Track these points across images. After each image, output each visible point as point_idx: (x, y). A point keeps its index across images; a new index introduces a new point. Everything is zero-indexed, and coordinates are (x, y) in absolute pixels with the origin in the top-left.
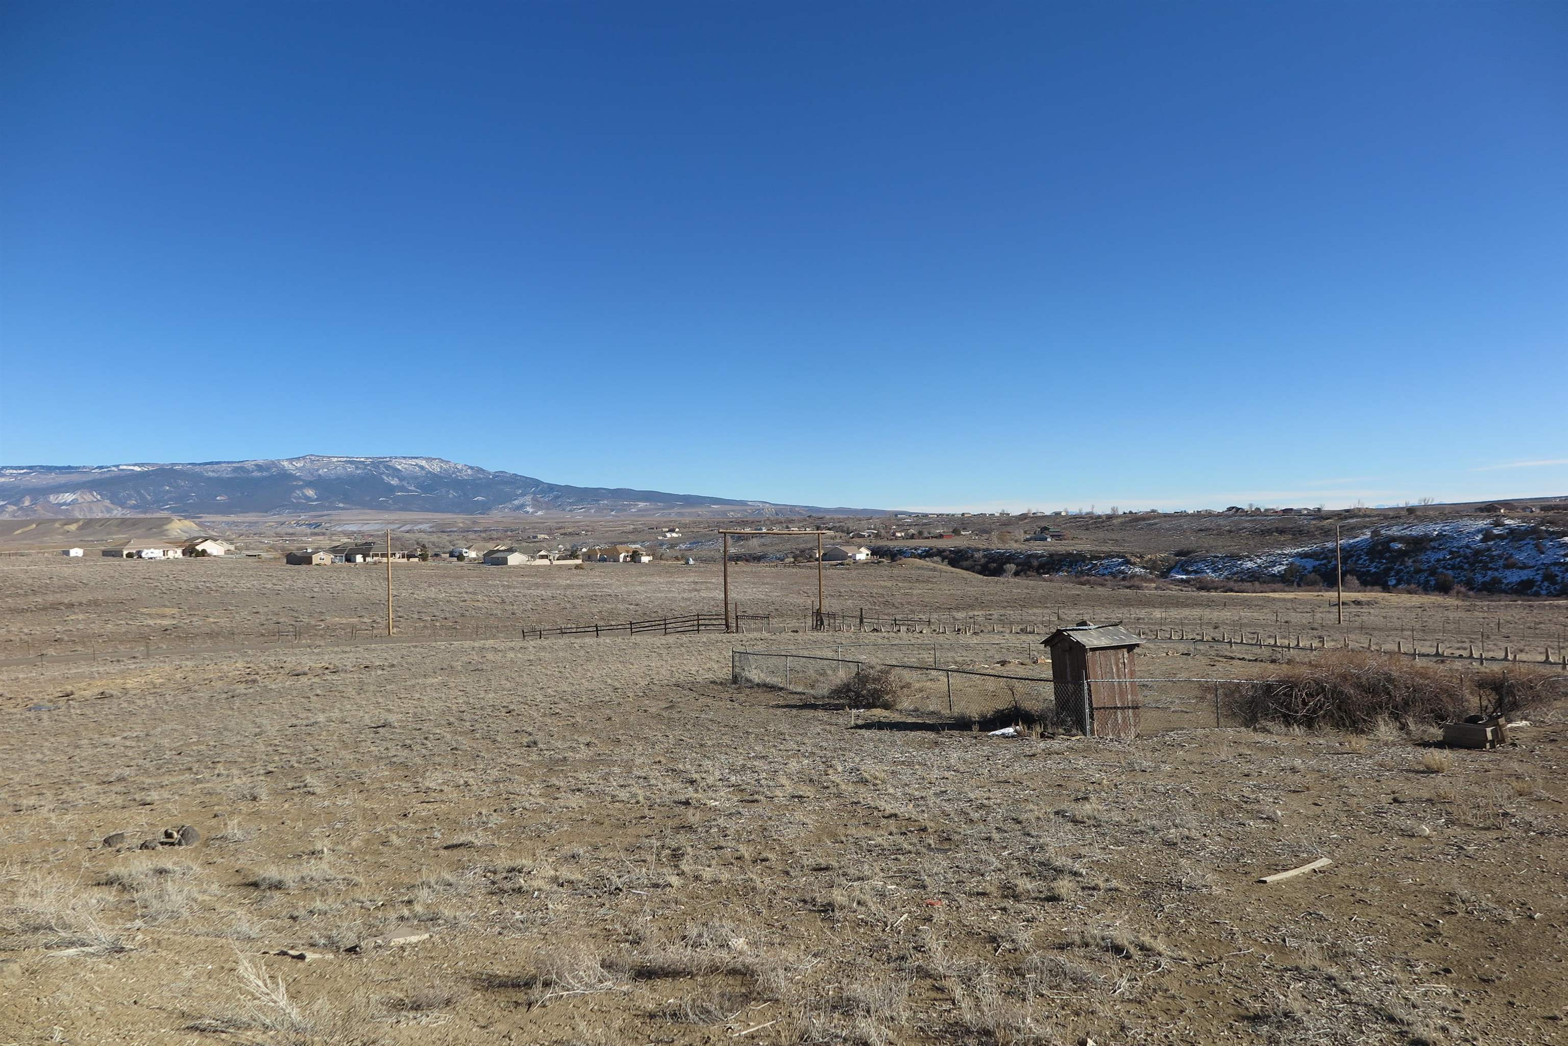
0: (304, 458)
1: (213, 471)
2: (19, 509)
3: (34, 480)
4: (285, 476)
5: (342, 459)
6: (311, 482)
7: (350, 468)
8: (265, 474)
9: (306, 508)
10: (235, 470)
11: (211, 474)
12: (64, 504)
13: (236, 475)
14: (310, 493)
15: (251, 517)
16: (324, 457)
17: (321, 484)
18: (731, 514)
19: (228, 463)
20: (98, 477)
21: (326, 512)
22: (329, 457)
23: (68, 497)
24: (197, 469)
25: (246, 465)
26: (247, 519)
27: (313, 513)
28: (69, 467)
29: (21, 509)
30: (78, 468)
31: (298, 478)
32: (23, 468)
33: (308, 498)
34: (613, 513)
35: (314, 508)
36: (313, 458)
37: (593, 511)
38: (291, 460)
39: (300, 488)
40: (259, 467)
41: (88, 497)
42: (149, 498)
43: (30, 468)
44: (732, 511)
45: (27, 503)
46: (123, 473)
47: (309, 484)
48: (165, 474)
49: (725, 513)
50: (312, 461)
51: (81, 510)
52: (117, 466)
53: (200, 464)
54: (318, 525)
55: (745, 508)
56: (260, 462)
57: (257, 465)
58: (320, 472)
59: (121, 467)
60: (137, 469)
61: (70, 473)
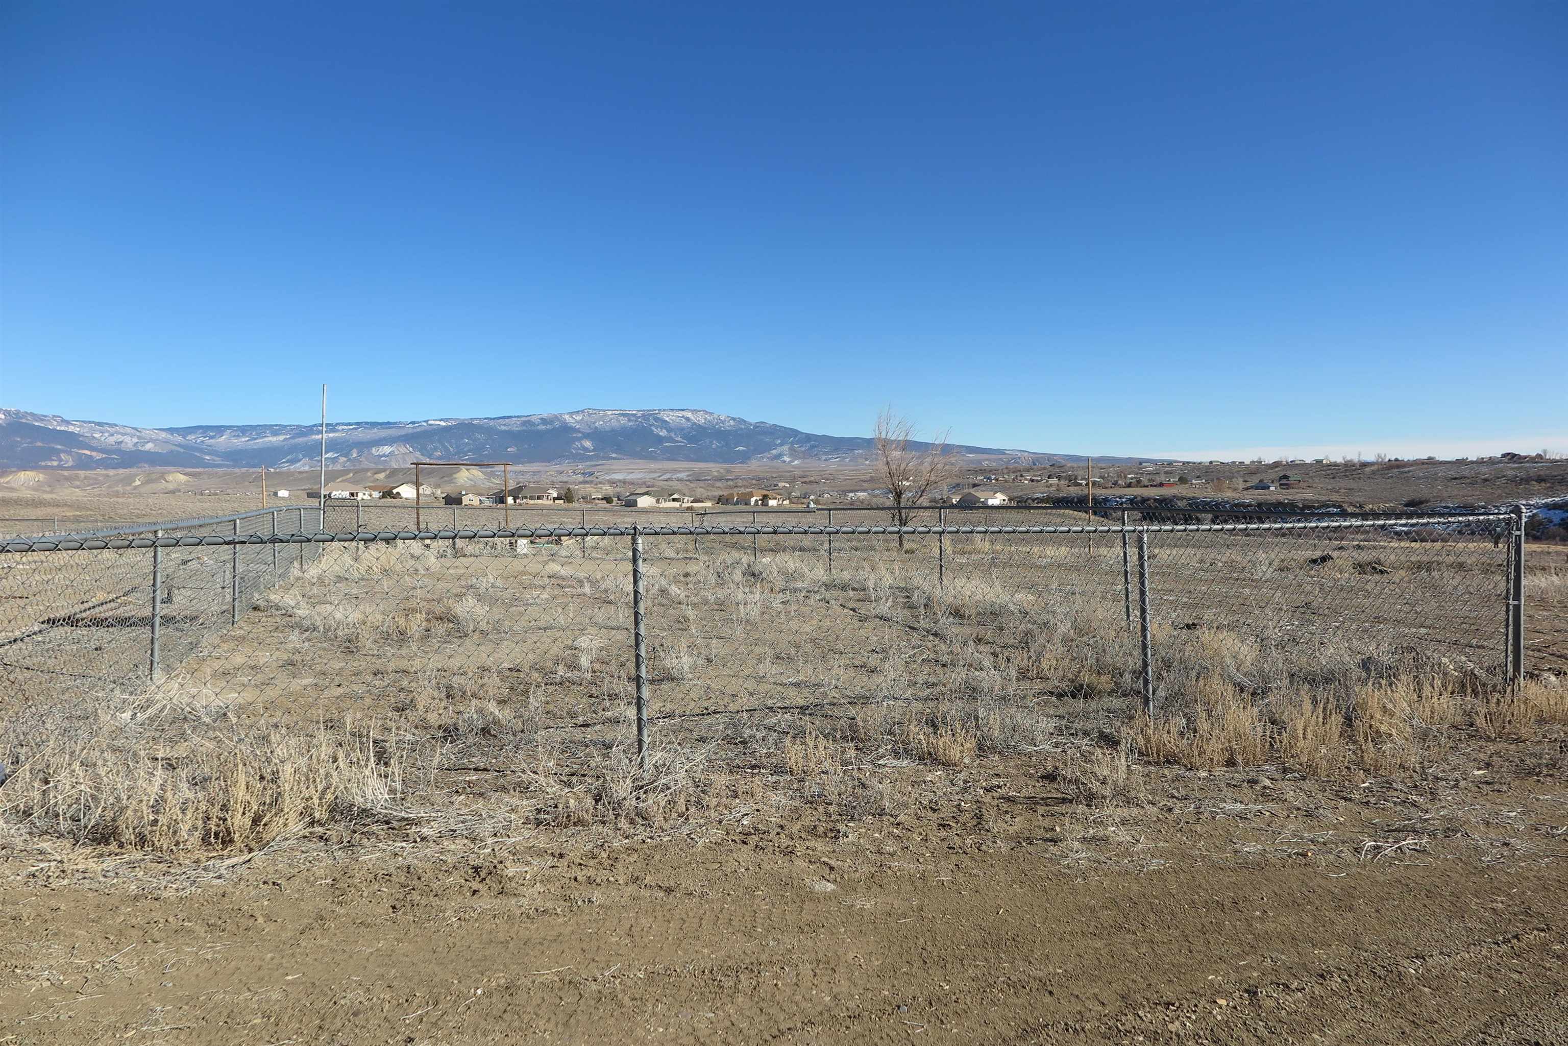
0: (583, 411)
1: (505, 425)
2: (348, 461)
3: (361, 435)
4: (566, 429)
5: (616, 412)
6: (588, 434)
7: (623, 421)
8: (549, 427)
9: (583, 458)
10: (524, 423)
11: (503, 428)
12: (384, 456)
13: (524, 428)
14: (588, 444)
15: (536, 467)
16: (600, 410)
17: (597, 435)
18: (985, 463)
19: (518, 417)
20: (410, 431)
21: (600, 462)
22: (604, 411)
23: (387, 449)
24: (492, 423)
25: (533, 419)
26: (532, 469)
27: (588, 463)
28: (388, 423)
29: (349, 460)
30: (396, 423)
31: (578, 431)
32: (350, 424)
33: (586, 449)
34: (867, 462)
35: (589, 458)
36: (591, 411)
37: (847, 460)
38: (571, 414)
39: (579, 439)
40: (544, 421)
41: (403, 450)
42: (451, 449)
43: (357, 424)
44: (987, 460)
45: (355, 455)
46: (431, 428)
47: (587, 436)
48: (465, 428)
49: (980, 462)
50: (589, 415)
51: (397, 461)
52: (426, 421)
53: (494, 419)
54: (591, 474)
55: (1001, 456)
56: (545, 415)
57: (542, 419)
58: (597, 424)
59: (430, 422)
60: (443, 423)
61: (390, 428)
